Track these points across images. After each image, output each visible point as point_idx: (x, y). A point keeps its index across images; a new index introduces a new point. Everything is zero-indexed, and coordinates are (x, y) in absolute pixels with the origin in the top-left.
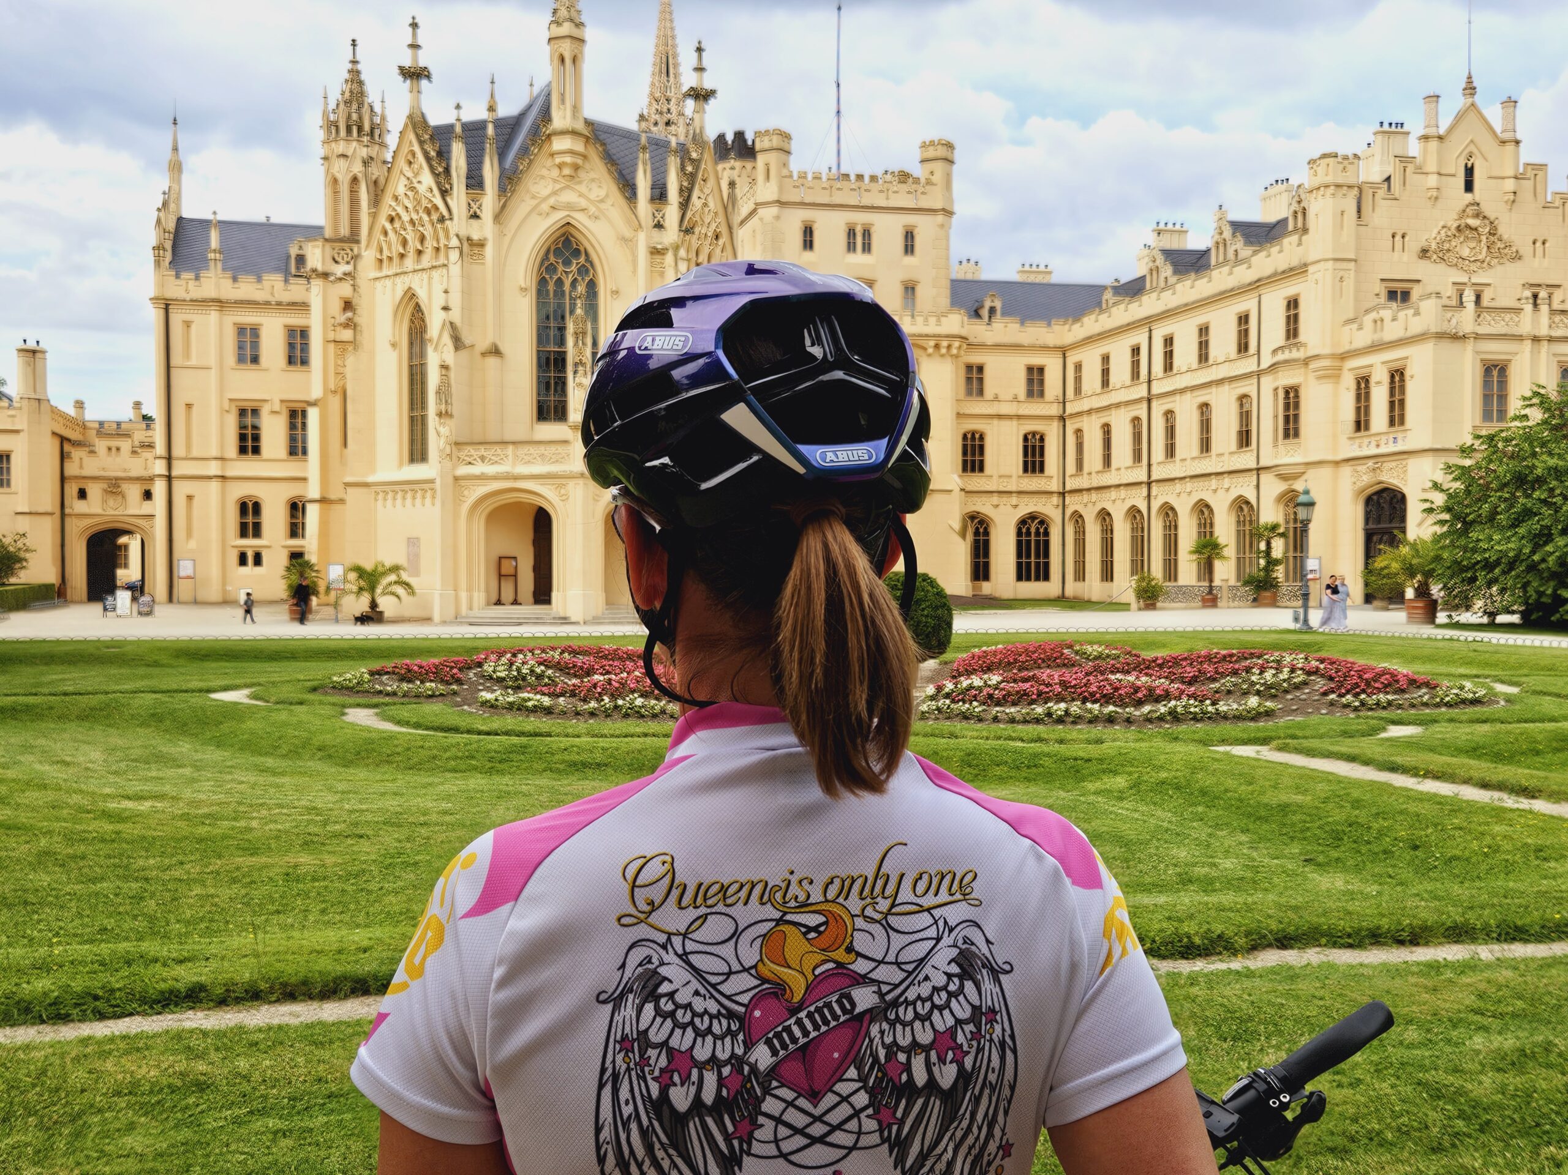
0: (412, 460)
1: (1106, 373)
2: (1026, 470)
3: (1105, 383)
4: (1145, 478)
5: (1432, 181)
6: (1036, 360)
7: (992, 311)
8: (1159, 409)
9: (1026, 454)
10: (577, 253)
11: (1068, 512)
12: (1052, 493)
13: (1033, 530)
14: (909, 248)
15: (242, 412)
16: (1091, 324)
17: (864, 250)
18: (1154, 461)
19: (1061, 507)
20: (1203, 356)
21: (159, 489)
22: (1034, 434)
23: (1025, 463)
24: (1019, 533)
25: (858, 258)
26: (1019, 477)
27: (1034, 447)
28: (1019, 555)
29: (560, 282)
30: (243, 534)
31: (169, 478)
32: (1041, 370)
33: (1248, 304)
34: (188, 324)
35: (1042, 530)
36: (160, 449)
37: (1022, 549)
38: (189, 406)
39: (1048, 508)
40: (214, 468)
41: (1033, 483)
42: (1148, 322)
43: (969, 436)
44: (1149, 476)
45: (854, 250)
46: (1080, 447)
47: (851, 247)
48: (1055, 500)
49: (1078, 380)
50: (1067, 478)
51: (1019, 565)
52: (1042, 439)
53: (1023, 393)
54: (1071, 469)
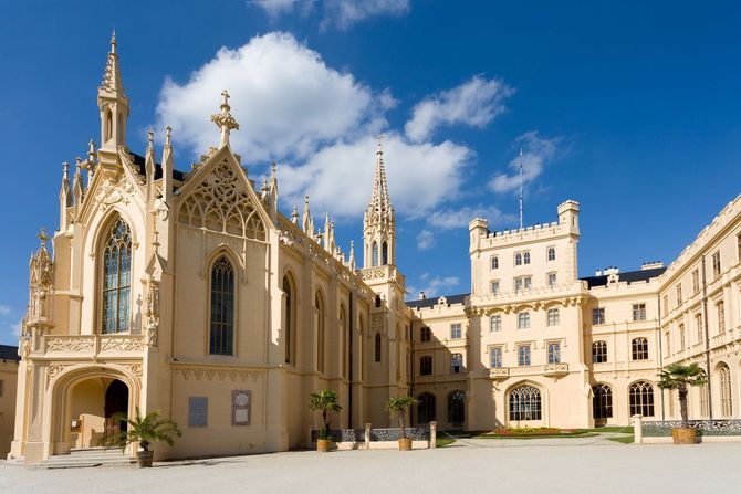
2: (634, 358)
4: (705, 350)
8: (711, 303)
9: (634, 350)
12: (653, 369)
13: (640, 389)
14: (552, 257)
17: (525, 263)
18: (710, 337)
22: (639, 339)
24: (632, 391)
25: (522, 267)
26: (630, 362)
27: (640, 346)
28: (632, 403)
32: (643, 305)
35: (647, 389)
37: (633, 399)
41: (640, 364)
42: (702, 253)
44: (708, 347)
47: (518, 263)
51: (632, 408)
52: (645, 341)
53: (630, 319)
54: (665, 354)
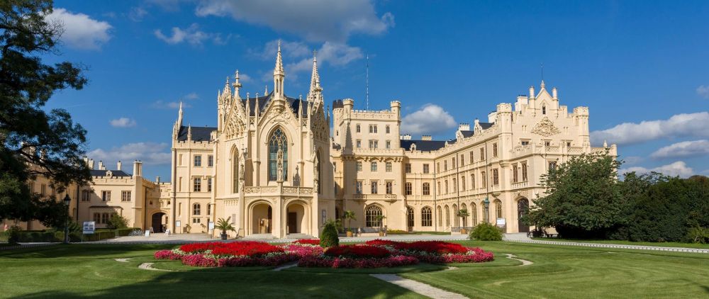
0: (234, 192)
1: (446, 166)
2: (424, 194)
3: (446, 169)
4: (457, 196)
5: (533, 111)
6: (426, 162)
7: (413, 149)
8: (460, 176)
9: (424, 189)
10: (281, 133)
11: (437, 206)
12: (432, 200)
13: (427, 211)
14: (388, 131)
15: (196, 179)
16: (442, 152)
17: (375, 132)
18: (460, 191)
19: (435, 205)
20: (472, 161)
21: (172, 201)
22: (426, 184)
23: (424, 192)
24: (423, 212)
25: (373, 134)
26: (422, 196)
27: (426, 187)
28: (423, 219)
29: (276, 142)
30: (195, 213)
31: (175, 199)
32: (428, 165)
33: (483, 146)
34: (181, 155)
35: (429, 211)
36: (172, 191)
37: (423, 216)
38: (181, 178)
39: (431, 205)
40: (187, 195)
41: (426, 198)
42: (456, 152)
43: (407, 184)
46: (439, 186)
47: (371, 131)
48: (433, 202)
49: (438, 168)
50: (436, 196)
51: (423, 222)
52: (429, 185)
53: (422, 172)
54: (437, 194)
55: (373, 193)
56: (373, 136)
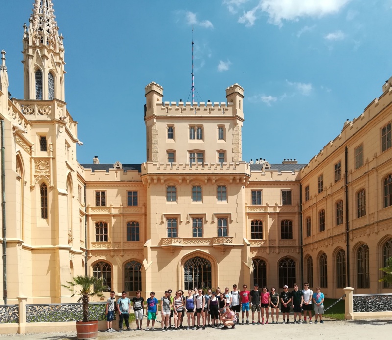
1: (321, 184)
2: (283, 237)
3: (321, 189)
9: (282, 230)
11: (304, 255)
12: (295, 247)
13: (287, 264)
14: (221, 136)
17: (198, 138)
19: (301, 253)
22: (286, 221)
23: (283, 235)
24: (280, 267)
26: (279, 240)
27: (287, 227)
28: (281, 275)
32: (289, 192)
35: (292, 264)
37: (282, 273)
39: (294, 254)
41: (287, 243)
43: (255, 223)
45: (194, 138)
46: (309, 224)
47: (192, 136)
48: (298, 250)
49: (307, 193)
50: (303, 240)
52: (291, 223)
54: (304, 235)
55: (194, 235)
56: (196, 144)
